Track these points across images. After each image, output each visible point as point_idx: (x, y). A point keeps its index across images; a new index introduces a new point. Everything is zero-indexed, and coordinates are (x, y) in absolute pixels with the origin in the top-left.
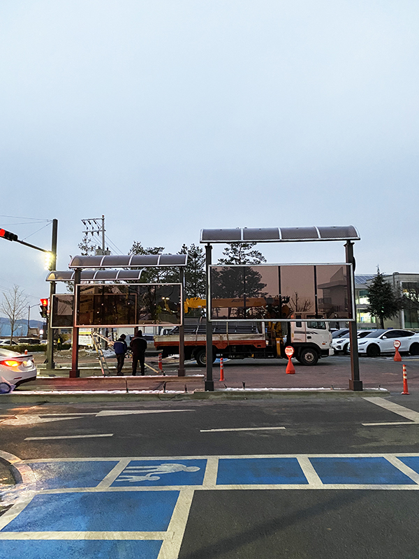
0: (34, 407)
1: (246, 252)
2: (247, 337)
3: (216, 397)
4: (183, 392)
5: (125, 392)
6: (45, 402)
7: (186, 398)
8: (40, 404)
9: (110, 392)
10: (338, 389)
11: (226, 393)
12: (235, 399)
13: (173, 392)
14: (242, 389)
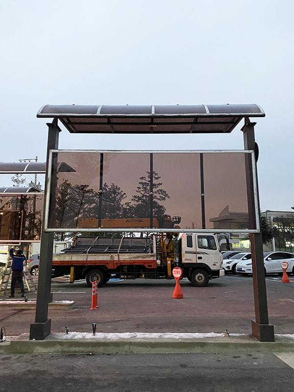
2: (138, 257)
3: (45, 351)
10: (235, 337)
11: (63, 343)
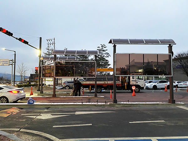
0: (45, 110)
1: (104, 53)
3: (119, 106)
4: (105, 104)
5: (81, 103)
6: (49, 108)
7: (106, 106)
8: (47, 108)
9: (75, 103)
10: (164, 103)
11: (122, 104)
12: (126, 107)
13: (100, 103)
14: (127, 103)
